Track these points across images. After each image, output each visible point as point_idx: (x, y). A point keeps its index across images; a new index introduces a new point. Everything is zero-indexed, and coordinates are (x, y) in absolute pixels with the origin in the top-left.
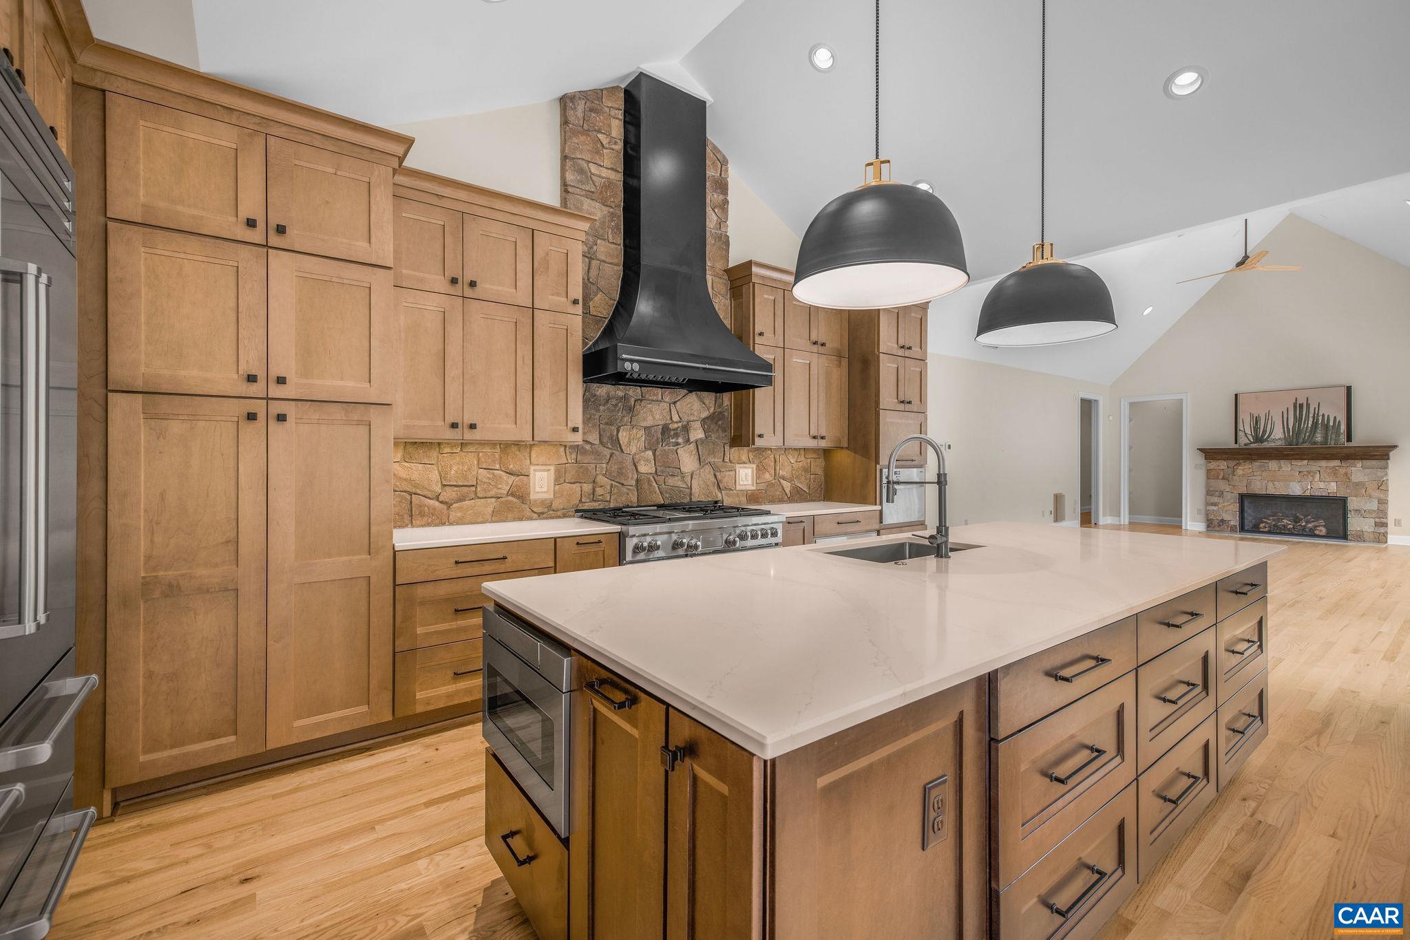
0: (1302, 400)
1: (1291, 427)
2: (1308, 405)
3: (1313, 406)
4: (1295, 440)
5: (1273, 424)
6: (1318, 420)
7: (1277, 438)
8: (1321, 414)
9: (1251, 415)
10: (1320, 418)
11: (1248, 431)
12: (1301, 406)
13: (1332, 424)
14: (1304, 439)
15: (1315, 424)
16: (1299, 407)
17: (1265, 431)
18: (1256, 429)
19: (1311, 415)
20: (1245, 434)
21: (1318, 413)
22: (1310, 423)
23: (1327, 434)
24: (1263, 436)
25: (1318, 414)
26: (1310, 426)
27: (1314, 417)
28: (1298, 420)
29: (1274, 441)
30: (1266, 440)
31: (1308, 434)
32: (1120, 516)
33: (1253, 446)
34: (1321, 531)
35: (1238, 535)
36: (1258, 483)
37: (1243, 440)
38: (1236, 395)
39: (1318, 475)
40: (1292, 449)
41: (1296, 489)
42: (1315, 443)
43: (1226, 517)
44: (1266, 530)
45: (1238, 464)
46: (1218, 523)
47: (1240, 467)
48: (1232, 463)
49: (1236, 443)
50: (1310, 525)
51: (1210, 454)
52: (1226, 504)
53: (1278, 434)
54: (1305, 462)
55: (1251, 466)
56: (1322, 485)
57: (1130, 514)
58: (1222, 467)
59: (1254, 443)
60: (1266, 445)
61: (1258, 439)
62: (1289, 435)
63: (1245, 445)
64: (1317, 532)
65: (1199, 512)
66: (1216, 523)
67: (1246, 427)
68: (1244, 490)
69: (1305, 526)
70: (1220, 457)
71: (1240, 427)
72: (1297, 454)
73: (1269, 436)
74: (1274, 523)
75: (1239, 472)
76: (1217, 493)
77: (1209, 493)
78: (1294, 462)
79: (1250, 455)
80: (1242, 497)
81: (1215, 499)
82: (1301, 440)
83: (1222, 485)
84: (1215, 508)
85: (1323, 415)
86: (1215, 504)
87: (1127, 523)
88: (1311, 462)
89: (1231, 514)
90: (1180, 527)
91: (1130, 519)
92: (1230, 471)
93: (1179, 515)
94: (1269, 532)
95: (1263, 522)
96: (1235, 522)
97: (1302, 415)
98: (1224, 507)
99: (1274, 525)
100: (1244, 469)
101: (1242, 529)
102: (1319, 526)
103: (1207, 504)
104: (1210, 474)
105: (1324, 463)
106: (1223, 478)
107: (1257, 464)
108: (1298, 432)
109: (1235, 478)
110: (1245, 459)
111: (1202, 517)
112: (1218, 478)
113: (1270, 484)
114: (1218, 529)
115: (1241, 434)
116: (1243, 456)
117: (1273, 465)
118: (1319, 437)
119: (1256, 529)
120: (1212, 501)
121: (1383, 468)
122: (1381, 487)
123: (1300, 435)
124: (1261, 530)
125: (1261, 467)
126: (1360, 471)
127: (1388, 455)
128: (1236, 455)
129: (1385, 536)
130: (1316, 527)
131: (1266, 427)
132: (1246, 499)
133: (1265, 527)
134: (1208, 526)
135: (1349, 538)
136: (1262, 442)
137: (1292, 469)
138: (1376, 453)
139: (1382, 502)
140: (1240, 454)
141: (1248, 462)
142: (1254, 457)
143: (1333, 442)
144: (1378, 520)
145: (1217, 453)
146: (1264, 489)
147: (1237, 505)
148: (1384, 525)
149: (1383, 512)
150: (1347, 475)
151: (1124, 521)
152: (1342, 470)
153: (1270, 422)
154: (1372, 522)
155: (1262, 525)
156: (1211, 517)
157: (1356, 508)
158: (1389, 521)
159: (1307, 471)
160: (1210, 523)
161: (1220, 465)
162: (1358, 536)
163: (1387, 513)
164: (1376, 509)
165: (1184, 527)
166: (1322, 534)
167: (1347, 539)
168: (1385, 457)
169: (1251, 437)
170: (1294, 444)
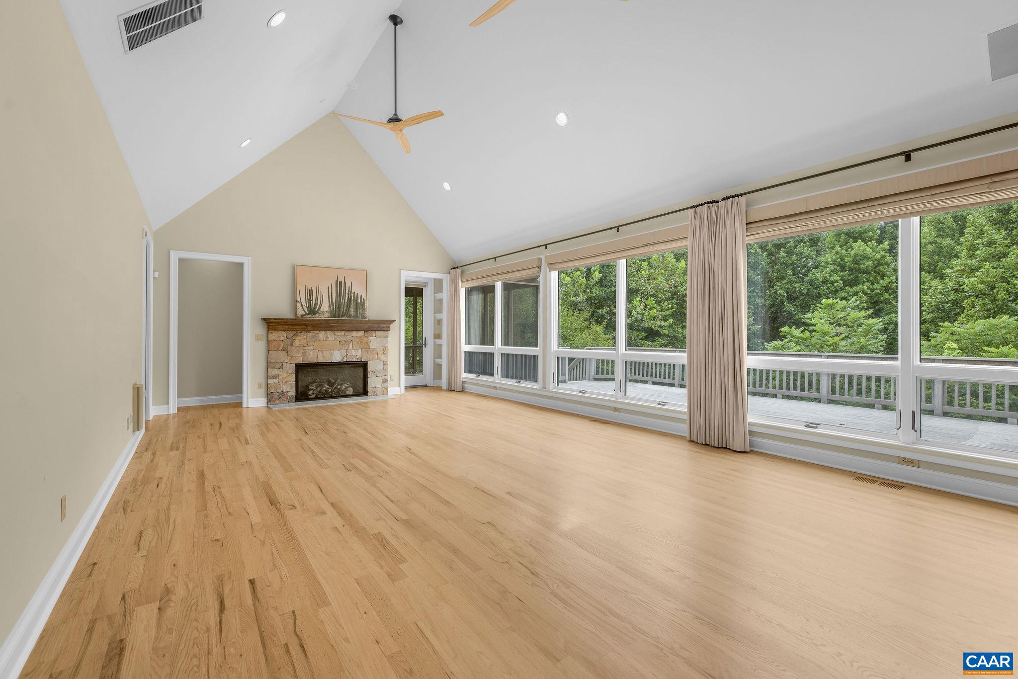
0: (341, 279)
1: (334, 301)
2: (345, 283)
3: (348, 284)
4: (337, 313)
5: (322, 297)
6: (351, 296)
7: (325, 311)
8: (353, 292)
9: (306, 288)
10: (353, 296)
11: (304, 303)
12: (341, 283)
13: (359, 301)
14: (343, 312)
15: (350, 300)
16: (339, 284)
17: (316, 304)
18: (310, 301)
19: (347, 292)
20: (302, 305)
21: (351, 291)
22: (347, 299)
23: (357, 309)
24: (315, 308)
25: (351, 293)
26: (346, 301)
28: (339, 295)
29: (323, 313)
30: (317, 312)
31: (345, 308)
32: (168, 404)
33: (308, 317)
34: (350, 391)
35: (293, 405)
36: (311, 353)
37: (300, 312)
38: (294, 267)
39: (351, 344)
40: (336, 321)
41: (337, 357)
42: (350, 316)
43: (285, 388)
44: (312, 397)
45: (296, 335)
46: (279, 396)
47: (297, 338)
48: (291, 334)
49: (294, 313)
50: (343, 387)
51: (271, 324)
52: (285, 375)
53: (325, 307)
54: (343, 332)
55: (305, 337)
56: (354, 352)
57: (178, 399)
58: (282, 338)
59: (307, 314)
60: (317, 317)
61: (312, 311)
62: (333, 308)
63: (302, 316)
64: (348, 393)
65: (260, 386)
66: (276, 396)
67: (302, 299)
68: (300, 361)
69: (340, 389)
70: (281, 328)
71: (297, 297)
72: (339, 326)
73: (319, 309)
74: (319, 389)
75: (297, 343)
76: (278, 366)
77: (269, 365)
78: (336, 333)
79: (306, 326)
80: (298, 367)
81: (275, 372)
82: (341, 314)
83: (282, 356)
84: (276, 381)
86: (275, 377)
87: (175, 411)
88: (347, 333)
89: (288, 384)
90: (240, 405)
91: (178, 405)
92: (289, 342)
93: (239, 391)
94: (317, 398)
95: (311, 389)
96: (293, 393)
97: (341, 291)
98: (283, 379)
99: (320, 392)
100: (301, 339)
101: (297, 399)
102: (348, 388)
103: (268, 377)
104: (270, 346)
105: (354, 334)
106: (283, 350)
107: (310, 334)
109: (293, 348)
110: (301, 330)
111: (262, 391)
112: (278, 349)
113: (320, 354)
114: (278, 402)
115: (297, 305)
116: (300, 327)
117: (322, 335)
118: (352, 312)
119: (306, 397)
120: (273, 373)
121: (386, 337)
122: (385, 352)
123: (340, 307)
124: (310, 397)
125: (313, 337)
126: (375, 340)
127: (389, 327)
128: (294, 325)
129: (387, 389)
130: (346, 388)
131: (317, 300)
132: (301, 368)
133: (313, 394)
134: (269, 401)
135: (369, 394)
136: (314, 314)
137: (335, 339)
138: (383, 326)
139: (385, 363)
140: (299, 325)
141: (303, 333)
142: (309, 328)
143: (361, 316)
144: (383, 378)
145: (278, 324)
146: (316, 359)
147: (294, 375)
148: (385, 381)
149: (385, 370)
150: (368, 344)
151: (172, 409)
152: (365, 339)
153: (319, 295)
154: (380, 379)
155: (311, 392)
156: (272, 390)
157: (373, 369)
158: (388, 377)
159: (345, 341)
160: (271, 398)
161: (279, 336)
162: (374, 392)
163: (388, 371)
164: (382, 369)
165: (244, 405)
166: (351, 393)
167: (367, 396)
168: (387, 329)
169: (306, 309)
170: (337, 316)
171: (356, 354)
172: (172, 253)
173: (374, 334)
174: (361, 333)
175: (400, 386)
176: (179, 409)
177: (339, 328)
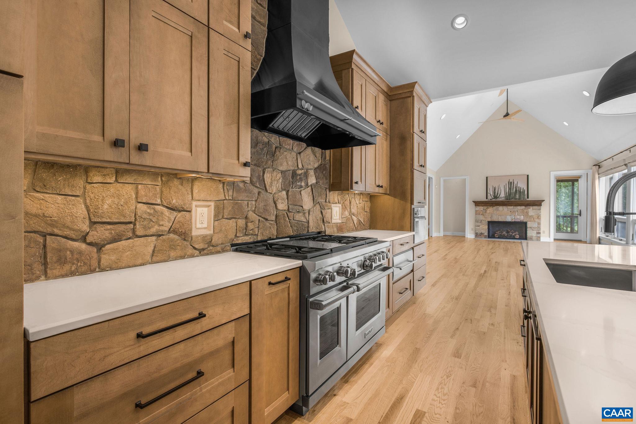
0: (511, 181)
1: (507, 192)
2: (514, 183)
3: (515, 183)
4: (509, 198)
5: (501, 190)
6: (517, 189)
7: (502, 196)
8: (518, 186)
9: (493, 186)
10: (518, 188)
11: (491, 194)
12: (511, 183)
13: (522, 191)
14: (512, 197)
15: (516, 191)
16: (510, 183)
17: (498, 194)
18: (494, 192)
19: (515, 187)
20: (491, 195)
22: (514, 190)
23: (520, 195)
26: (514, 191)
27: (515, 188)
28: (510, 189)
29: (501, 198)
30: (498, 197)
31: (513, 195)
32: (440, 232)
33: (493, 200)
34: (517, 236)
35: (487, 239)
36: (495, 216)
37: (490, 197)
38: (487, 177)
39: (517, 213)
40: (508, 201)
41: (509, 219)
42: (516, 199)
43: (483, 231)
44: (497, 237)
45: (488, 208)
47: (488, 210)
48: (485, 208)
49: (487, 198)
50: (513, 234)
51: (477, 203)
52: (483, 226)
53: (503, 195)
54: (512, 207)
55: (492, 209)
56: (518, 217)
57: (443, 231)
58: (481, 209)
59: (494, 199)
60: (498, 200)
61: (495, 197)
62: (507, 195)
63: (491, 199)
64: (516, 237)
65: (472, 229)
66: (479, 234)
67: (491, 192)
68: (490, 220)
69: (511, 235)
70: (481, 205)
71: (488, 192)
72: (510, 204)
74: (500, 234)
75: (488, 211)
76: (479, 221)
77: (477, 221)
78: (509, 207)
79: (492, 204)
80: (489, 223)
81: (479, 224)
82: (511, 198)
83: (481, 217)
84: (479, 228)
85: (519, 187)
86: (479, 226)
87: (443, 236)
88: (515, 207)
89: (484, 229)
90: (465, 237)
91: (443, 234)
92: (484, 211)
93: (464, 231)
94: (499, 238)
95: (496, 233)
96: (486, 234)
97: (512, 186)
99: (501, 235)
100: (490, 210)
101: (489, 237)
102: (516, 235)
103: (475, 226)
104: (477, 213)
105: (519, 207)
106: (482, 214)
107: (495, 208)
108: (510, 194)
109: (487, 214)
110: (490, 206)
111: (473, 232)
112: (480, 214)
113: (500, 217)
114: (479, 237)
115: (489, 195)
116: (490, 205)
117: (501, 208)
118: (517, 196)
119: (493, 237)
120: (477, 224)
121: (540, 209)
122: (539, 217)
123: (511, 195)
124: (496, 237)
125: (496, 209)
126: (531, 211)
127: (541, 204)
128: (487, 204)
129: (540, 238)
130: (515, 235)
131: (498, 192)
132: (490, 223)
133: (497, 236)
134: (476, 236)
135: (528, 239)
136: (497, 199)
137: (508, 210)
138: (538, 203)
139: (539, 224)
140: (489, 204)
141: (491, 207)
142: (494, 205)
143: (522, 198)
144: (537, 231)
145: (479, 203)
146: (497, 219)
147: (487, 226)
148: (539, 233)
149: (539, 228)
150: (527, 213)
151: (442, 234)
152: (525, 211)
153: (499, 190)
154: (535, 232)
155: (496, 235)
156: (477, 232)
157: (530, 226)
158: (541, 232)
159: (513, 211)
160: (477, 235)
161: (481, 208)
162: (531, 238)
163: (540, 228)
164: (537, 227)
165: (466, 237)
166: (518, 238)
167: (527, 240)
168: (540, 205)
169: (492, 196)
170: (509, 199)
171: (521, 218)
172: (441, 178)
173: (531, 208)
174: (523, 207)
175: (550, 237)
176: (443, 235)
177: (509, 205)
